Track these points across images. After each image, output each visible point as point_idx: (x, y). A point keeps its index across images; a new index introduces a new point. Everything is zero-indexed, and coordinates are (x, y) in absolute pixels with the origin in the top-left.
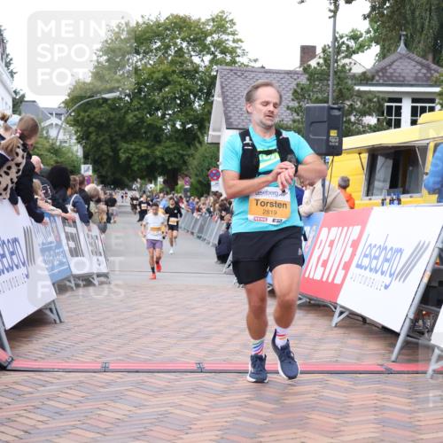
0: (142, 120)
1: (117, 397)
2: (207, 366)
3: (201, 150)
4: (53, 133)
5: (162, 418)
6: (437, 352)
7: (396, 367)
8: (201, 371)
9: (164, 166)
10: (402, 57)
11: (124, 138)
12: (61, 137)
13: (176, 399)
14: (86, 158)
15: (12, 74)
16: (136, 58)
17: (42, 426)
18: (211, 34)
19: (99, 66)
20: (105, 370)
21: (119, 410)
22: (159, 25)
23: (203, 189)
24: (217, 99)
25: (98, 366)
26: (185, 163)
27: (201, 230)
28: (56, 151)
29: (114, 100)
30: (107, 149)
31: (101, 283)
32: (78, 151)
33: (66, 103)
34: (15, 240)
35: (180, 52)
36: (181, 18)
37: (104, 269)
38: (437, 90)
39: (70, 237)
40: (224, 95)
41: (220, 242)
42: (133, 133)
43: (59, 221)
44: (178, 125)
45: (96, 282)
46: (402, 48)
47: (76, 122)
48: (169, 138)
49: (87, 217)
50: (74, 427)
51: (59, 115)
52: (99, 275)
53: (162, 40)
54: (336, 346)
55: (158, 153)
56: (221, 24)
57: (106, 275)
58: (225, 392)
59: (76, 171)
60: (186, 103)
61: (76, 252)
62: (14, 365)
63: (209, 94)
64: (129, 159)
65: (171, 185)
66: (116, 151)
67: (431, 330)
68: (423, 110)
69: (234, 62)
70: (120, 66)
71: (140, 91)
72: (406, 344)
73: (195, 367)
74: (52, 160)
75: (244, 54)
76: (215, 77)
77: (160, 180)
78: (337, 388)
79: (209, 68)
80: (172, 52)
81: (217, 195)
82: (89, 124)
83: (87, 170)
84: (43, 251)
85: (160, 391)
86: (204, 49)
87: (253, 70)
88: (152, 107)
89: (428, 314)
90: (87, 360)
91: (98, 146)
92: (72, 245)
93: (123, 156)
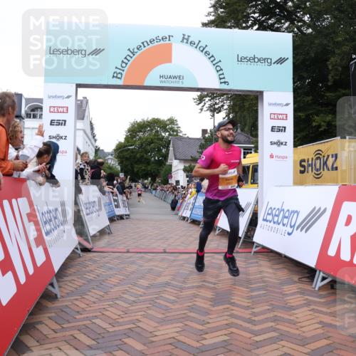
0: (143, 156)
1: (133, 263)
2: (167, 251)
3: (165, 167)
4: (109, 161)
5: (150, 271)
6: (255, 245)
7: (240, 251)
8: (165, 252)
9: (152, 174)
10: (239, 134)
11: (136, 163)
12: (112, 163)
13: (155, 264)
14: (122, 171)
15: (95, 140)
16: (141, 133)
17: (103, 273)
18: (169, 125)
19: (127, 136)
20: (128, 252)
21: (134, 267)
22: (148, 122)
23: (166, 182)
24: (171, 149)
25: (125, 251)
26: (159, 172)
27: (165, 198)
28: (110, 168)
29: (132, 149)
30: (129, 167)
31: (127, 218)
32: (119, 168)
33: (114, 150)
34: (94, 202)
35: (157, 131)
36: (157, 119)
37: (128, 213)
38: (252, 146)
39: (115, 200)
40: (173, 147)
41: (172, 202)
42: (139, 161)
43: (111, 195)
44: (156, 158)
45: (125, 217)
46: (239, 130)
47: (118, 157)
48: (153, 163)
49: (122, 192)
50: (116, 274)
51: (112, 155)
52: (126, 215)
53: (150, 127)
54: (217, 242)
55: (149, 169)
56: (172, 121)
57: (129, 215)
58: (174, 261)
59: (118, 176)
60: (160, 150)
61: (117, 206)
62: (94, 250)
63: (168, 147)
64: (138, 171)
65: (154, 180)
66: (133, 168)
67: (253, 237)
68: (248, 153)
69: (177, 135)
70: (135, 137)
71: (142, 145)
72: (244, 242)
73: (162, 251)
74: (109, 171)
75: (181, 132)
76: (170, 141)
77: (150, 179)
78: (217, 259)
79: (168, 137)
80: (154, 131)
81: (171, 184)
82: (123, 158)
83: (122, 175)
84: (105, 206)
85: (150, 260)
86: (166, 130)
87: (184, 138)
88: (147, 152)
89: (252, 230)
90: (121, 248)
91: (126, 166)
92: (116, 203)
93: (135, 170)
